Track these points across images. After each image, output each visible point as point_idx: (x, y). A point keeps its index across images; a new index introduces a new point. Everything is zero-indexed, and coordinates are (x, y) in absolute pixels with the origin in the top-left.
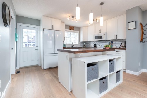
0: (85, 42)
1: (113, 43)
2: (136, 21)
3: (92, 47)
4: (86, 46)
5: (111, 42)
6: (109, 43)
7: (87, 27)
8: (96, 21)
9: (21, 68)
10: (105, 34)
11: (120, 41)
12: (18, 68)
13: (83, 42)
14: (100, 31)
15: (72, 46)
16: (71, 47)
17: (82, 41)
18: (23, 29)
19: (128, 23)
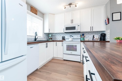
2: (121, 12)
4: (52, 39)
6: (81, 36)
7: (54, 14)
10: (80, 25)
11: (91, 33)
14: (72, 21)
17: (47, 31)
19: (113, 13)
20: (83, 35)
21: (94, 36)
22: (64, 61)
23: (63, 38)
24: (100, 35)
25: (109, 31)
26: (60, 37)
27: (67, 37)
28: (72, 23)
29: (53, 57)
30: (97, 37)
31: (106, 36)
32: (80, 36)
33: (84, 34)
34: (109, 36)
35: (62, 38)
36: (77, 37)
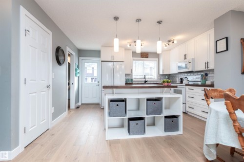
0: (166, 75)
1: (209, 75)
2: (226, 38)
3: (178, 82)
5: (205, 74)
6: (202, 76)
7: (170, 50)
8: (173, 43)
9: (82, 104)
10: (191, 61)
12: (80, 104)
13: (164, 75)
14: (185, 57)
15: (146, 82)
16: (144, 82)
17: (161, 73)
18: (85, 62)
19: (216, 42)
20: (206, 75)
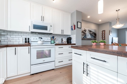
2: (81, 23)
21: (62, 39)
22: (32, 76)
23: (27, 40)
24: (67, 38)
25: (75, 36)
26: (21, 39)
27: (34, 39)
28: (42, 21)
29: (7, 78)
30: (65, 40)
31: (72, 39)
32: (50, 38)
33: (54, 37)
34: (75, 39)
35: (24, 41)
36: (48, 39)
